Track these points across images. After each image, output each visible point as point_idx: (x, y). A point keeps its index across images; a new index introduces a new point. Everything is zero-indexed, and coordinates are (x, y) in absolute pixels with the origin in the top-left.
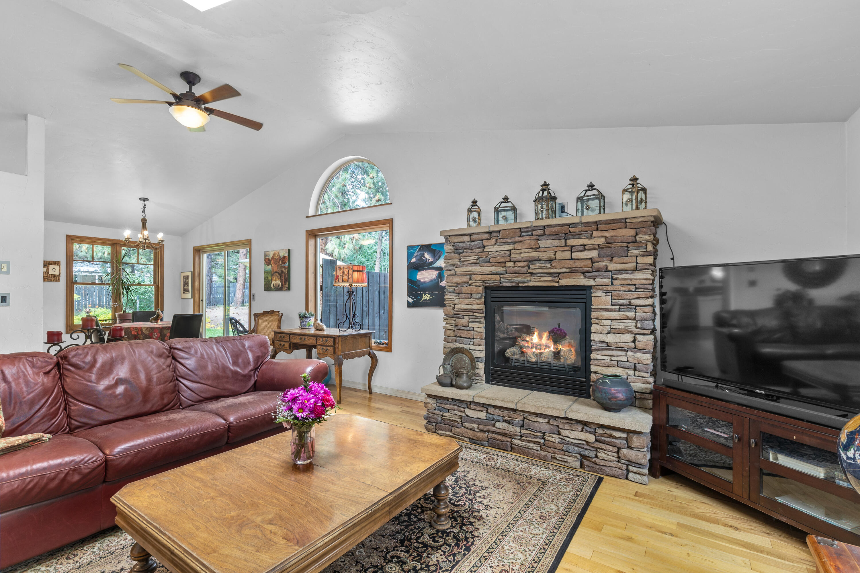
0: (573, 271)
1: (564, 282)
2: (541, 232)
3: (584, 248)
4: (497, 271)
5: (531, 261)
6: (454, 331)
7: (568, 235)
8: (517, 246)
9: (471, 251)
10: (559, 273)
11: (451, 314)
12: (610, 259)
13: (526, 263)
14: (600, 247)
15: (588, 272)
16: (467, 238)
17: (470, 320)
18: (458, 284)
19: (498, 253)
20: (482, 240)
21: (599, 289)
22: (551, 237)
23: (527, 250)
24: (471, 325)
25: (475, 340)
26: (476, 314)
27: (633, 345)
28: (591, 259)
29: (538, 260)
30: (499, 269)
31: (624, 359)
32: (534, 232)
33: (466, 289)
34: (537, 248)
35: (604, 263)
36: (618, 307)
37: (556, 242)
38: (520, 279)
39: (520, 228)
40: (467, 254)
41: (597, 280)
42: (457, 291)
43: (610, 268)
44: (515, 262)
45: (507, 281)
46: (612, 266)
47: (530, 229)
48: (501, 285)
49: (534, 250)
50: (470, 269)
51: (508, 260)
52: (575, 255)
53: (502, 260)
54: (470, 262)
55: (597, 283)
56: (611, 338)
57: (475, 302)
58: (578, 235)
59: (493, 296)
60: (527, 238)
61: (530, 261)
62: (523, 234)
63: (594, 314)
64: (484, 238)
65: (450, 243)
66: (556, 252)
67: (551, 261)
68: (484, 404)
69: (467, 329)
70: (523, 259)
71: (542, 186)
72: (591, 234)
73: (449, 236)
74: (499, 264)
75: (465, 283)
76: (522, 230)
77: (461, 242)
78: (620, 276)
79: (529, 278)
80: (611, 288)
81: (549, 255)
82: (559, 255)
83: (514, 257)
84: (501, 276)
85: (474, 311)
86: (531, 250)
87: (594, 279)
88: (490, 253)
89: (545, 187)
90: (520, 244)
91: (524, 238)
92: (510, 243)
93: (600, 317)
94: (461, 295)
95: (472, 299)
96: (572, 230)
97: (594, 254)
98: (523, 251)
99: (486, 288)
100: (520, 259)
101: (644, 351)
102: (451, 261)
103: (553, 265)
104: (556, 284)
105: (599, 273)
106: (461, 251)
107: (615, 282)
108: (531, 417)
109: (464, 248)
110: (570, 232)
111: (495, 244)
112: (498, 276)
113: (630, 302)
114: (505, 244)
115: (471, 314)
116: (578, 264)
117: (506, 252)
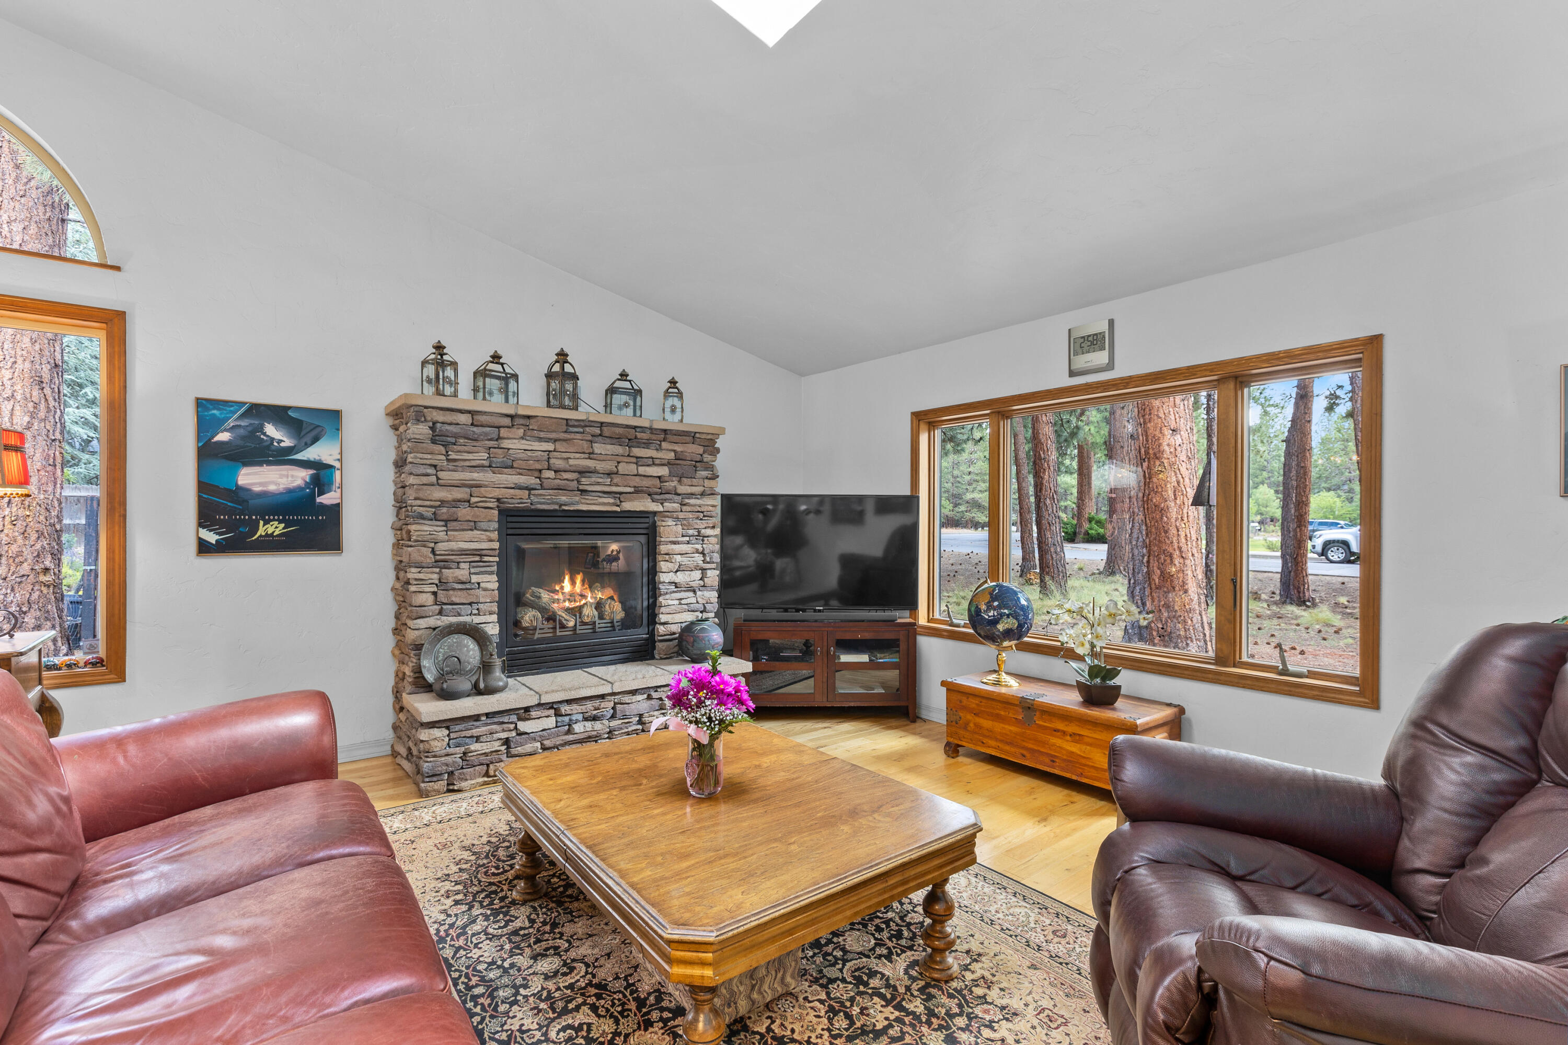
0: (638, 491)
1: (628, 506)
2: (598, 431)
3: (653, 462)
4: (528, 483)
5: (583, 472)
6: (435, 593)
7: (632, 442)
8: (559, 446)
9: (475, 444)
10: (621, 493)
11: (428, 561)
12: (678, 479)
13: (575, 476)
14: (669, 464)
15: (656, 494)
16: (464, 419)
17: (473, 570)
18: (443, 502)
19: (529, 453)
20: (499, 427)
21: (668, 517)
22: (608, 440)
23: (578, 455)
24: (475, 579)
25: (481, 606)
26: (486, 559)
27: (701, 583)
28: (659, 477)
29: (594, 472)
30: (532, 481)
31: (694, 600)
32: (587, 429)
33: (464, 512)
34: (590, 453)
35: (673, 484)
36: (687, 539)
37: (619, 450)
38: (564, 499)
39: (567, 420)
40: (466, 448)
41: (665, 504)
42: (445, 517)
43: (679, 491)
44: (555, 472)
45: (544, 501)
46: (682, 489)
47: (582, 424)
48: (533, 507)
49: (587, 456)
50: (475, 475)
51: (546, 467)
52: (642, 470)
53: (538, 466)
54: (473, 463)
55: (666, 509)
56: (681, 578)
57: (484, 537)
58: (647, 445)
59: (510, 525)
60: (578, 436)
61: (580, 472)
62: (571, 429)
63: (663, 548)
64: (502, 424)
65: (426, 421)
66: (619, 462)
67: (609, 474)
68: (553, 703)
69: (468, 586)
70: (572, 469)
71: (557, 355)
72: (660, 445)
73: (426, 407)
74: (530, 473)
75: (459, 501)
76: (571, 423)
77: (450, 424)
78: (692, 501)
79: (577, 498)
80: (681, 515)
81: (609, 466)
82: (623, 468)
83: (557, 463)
84: (533, 492)
85: (484, 552)
86: (583, 456)
87: (662, 504)
88: (511, 452)
89: (562, 357)
90: (564, 443)
91: (572, 436)
92: (548, 440)
93: (670, 552)
94: (452, 525)
95: (476, 532)
96: (639, 435)
97: (664, 471)
98: (572, 455)
99: (501, 512)
100: (567, 467)
101: (711, 588)
102: (429, 456)
103: (615, 481)
104: (618, 509)
105: (667, 496)
106: (453, 440)
107: (684, 508)
108: (626, 699)
109: (456, 436)
110: (636, 438)
111: (522, 438)
112: (527, 492)
113: (699, 532)
114: (540, 439)
115: (477, 558)
116: (646, 483)
117: (543, 454)
